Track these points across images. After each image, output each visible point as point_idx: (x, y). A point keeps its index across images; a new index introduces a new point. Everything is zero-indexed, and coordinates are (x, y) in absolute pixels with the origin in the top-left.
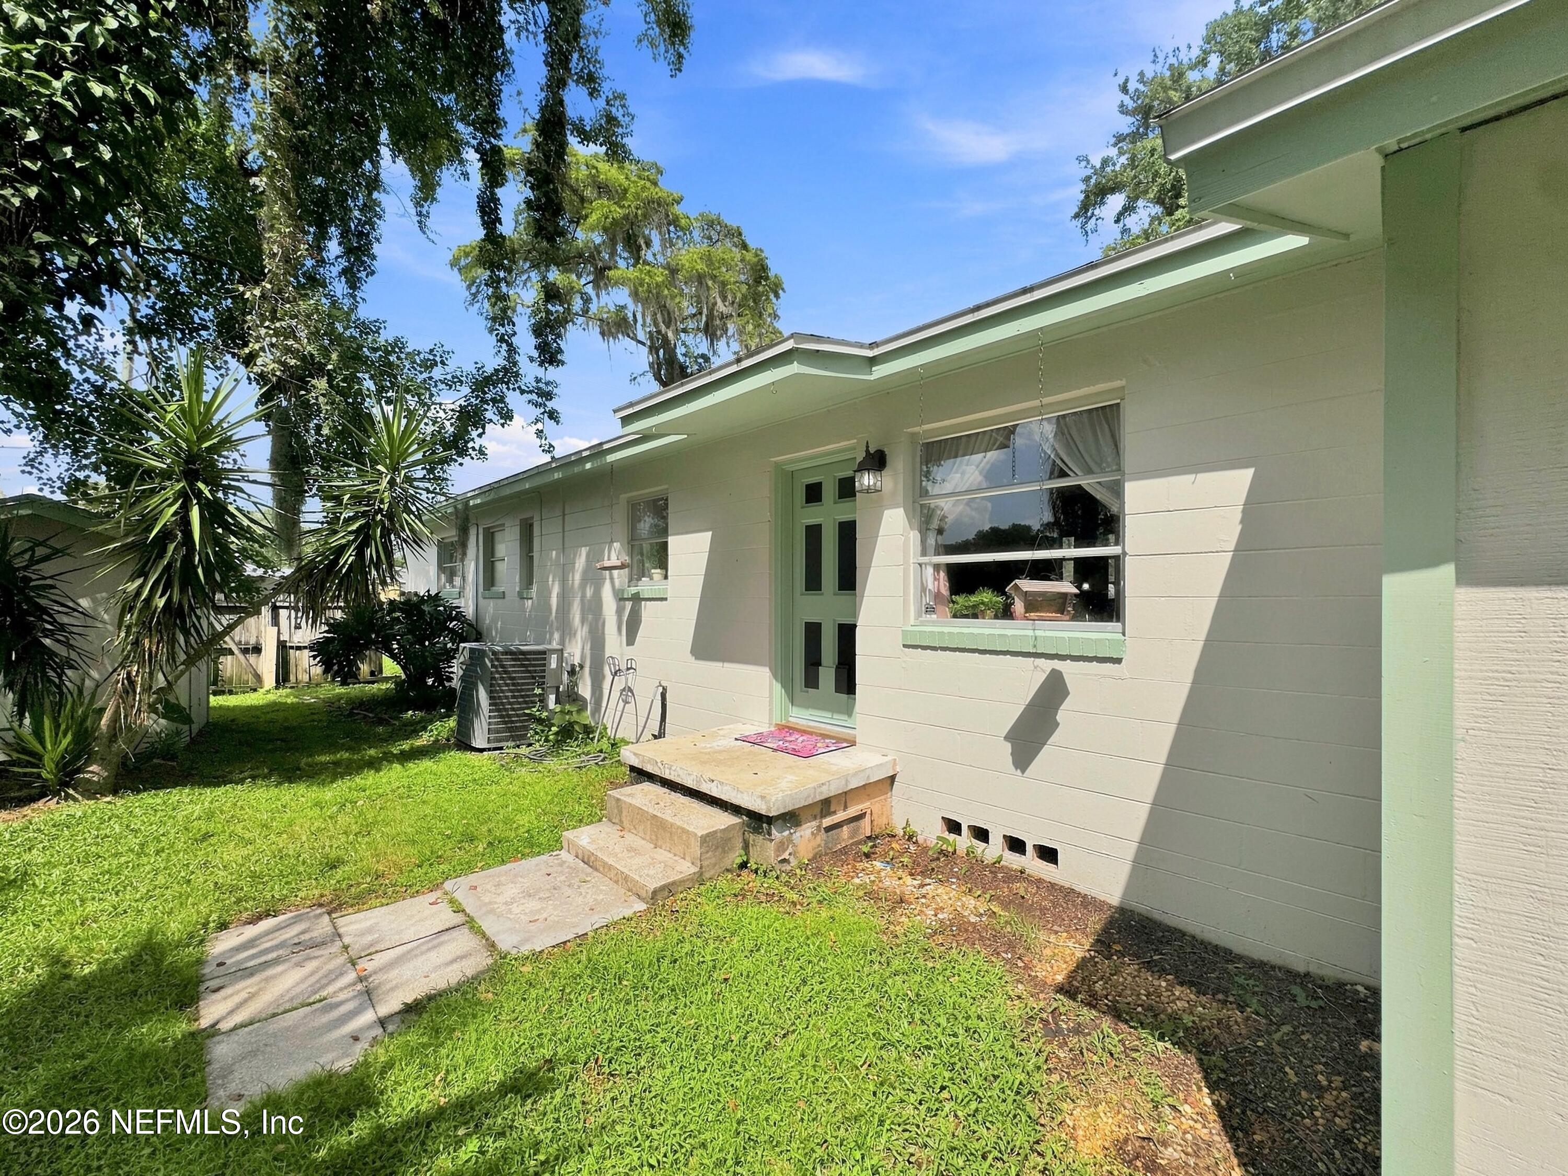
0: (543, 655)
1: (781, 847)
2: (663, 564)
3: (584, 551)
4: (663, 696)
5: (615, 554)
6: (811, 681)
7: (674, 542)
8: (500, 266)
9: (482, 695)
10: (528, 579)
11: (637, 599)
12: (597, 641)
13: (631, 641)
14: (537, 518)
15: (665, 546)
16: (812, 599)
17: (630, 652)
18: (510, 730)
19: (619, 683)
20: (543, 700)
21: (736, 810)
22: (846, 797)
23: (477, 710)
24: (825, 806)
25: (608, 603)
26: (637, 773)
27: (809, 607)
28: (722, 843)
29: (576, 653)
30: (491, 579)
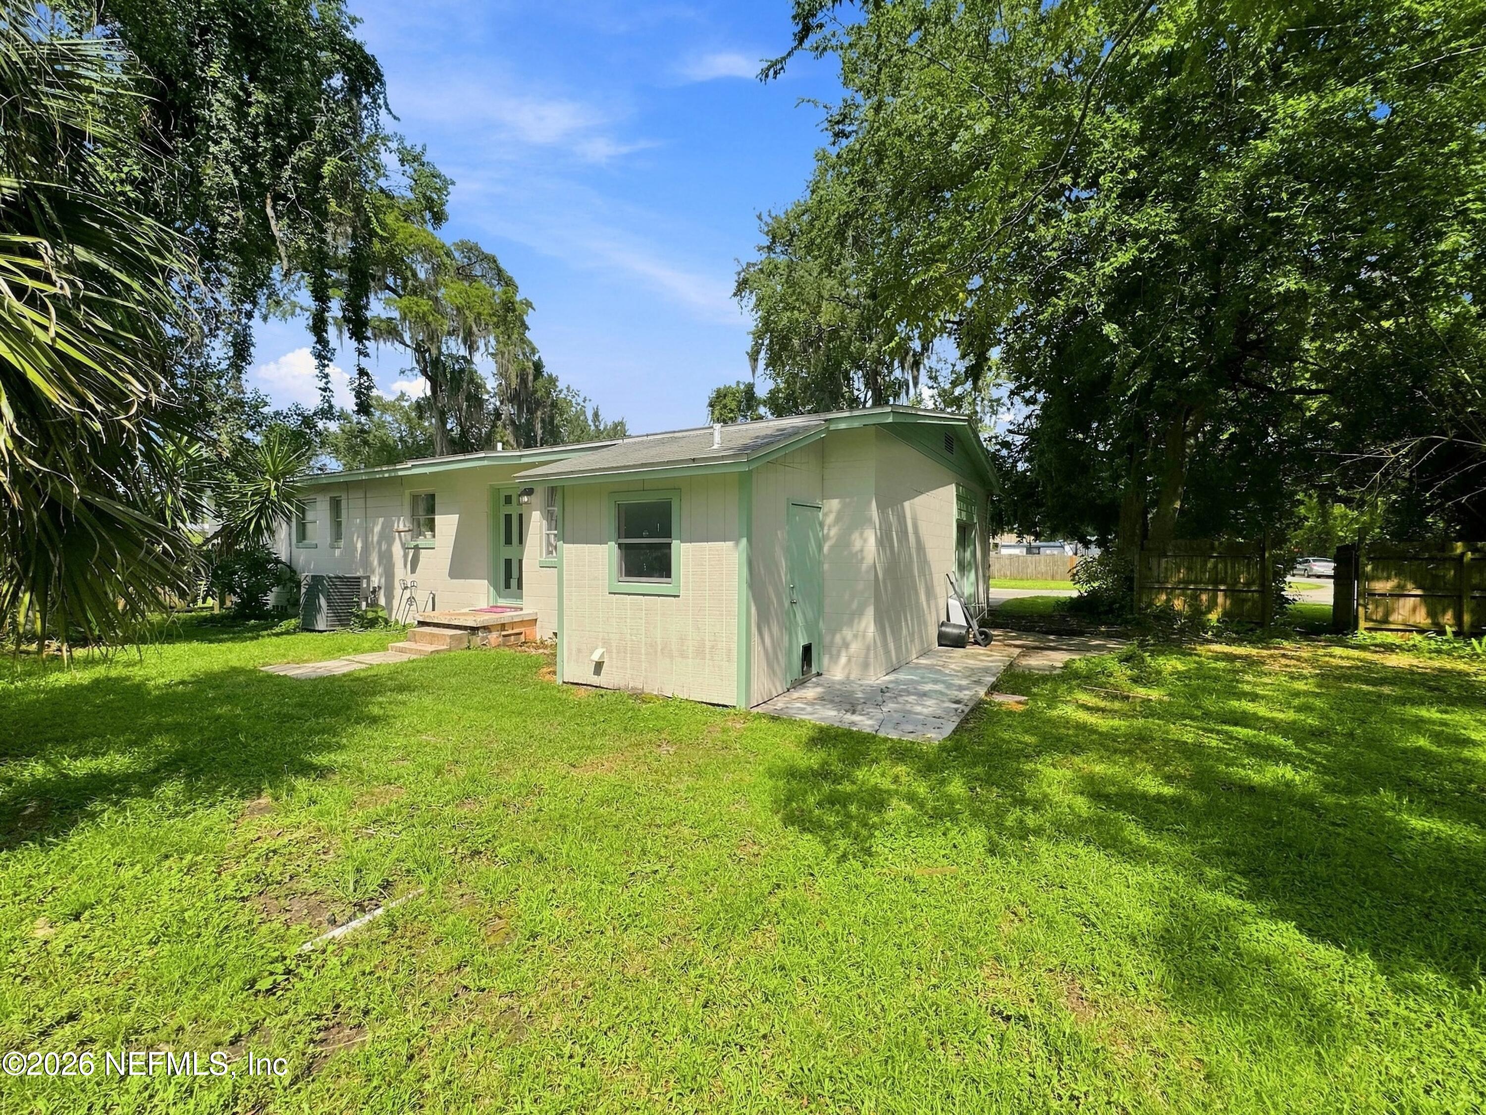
0: (358, 579)
1: (483, 639)
2: (432, 529)
3: (381, 520)
4: (433, 599)
5: (402, 524)
6: (508, 586)
7: (437, 518)
8: (325, 358)
9: (323, 602)
10: (337, 535)
11: (417, 548)
12: (389, 574)
13: (413, 571)
14: (344, 496)
15: (433, 520)
16: (508, 548)
17: (413, 577)
18: (339, 621)
19: (407, 594)
20: (359, 605)
21: (465, 628)
22: (513, 625)
23: (318, 610)
24: (503, 626)
25: (397, 550)
26: (422, 624)
27: (508, 552)
28: (459, 639)
29: (375, 581)
30: (302, 534)
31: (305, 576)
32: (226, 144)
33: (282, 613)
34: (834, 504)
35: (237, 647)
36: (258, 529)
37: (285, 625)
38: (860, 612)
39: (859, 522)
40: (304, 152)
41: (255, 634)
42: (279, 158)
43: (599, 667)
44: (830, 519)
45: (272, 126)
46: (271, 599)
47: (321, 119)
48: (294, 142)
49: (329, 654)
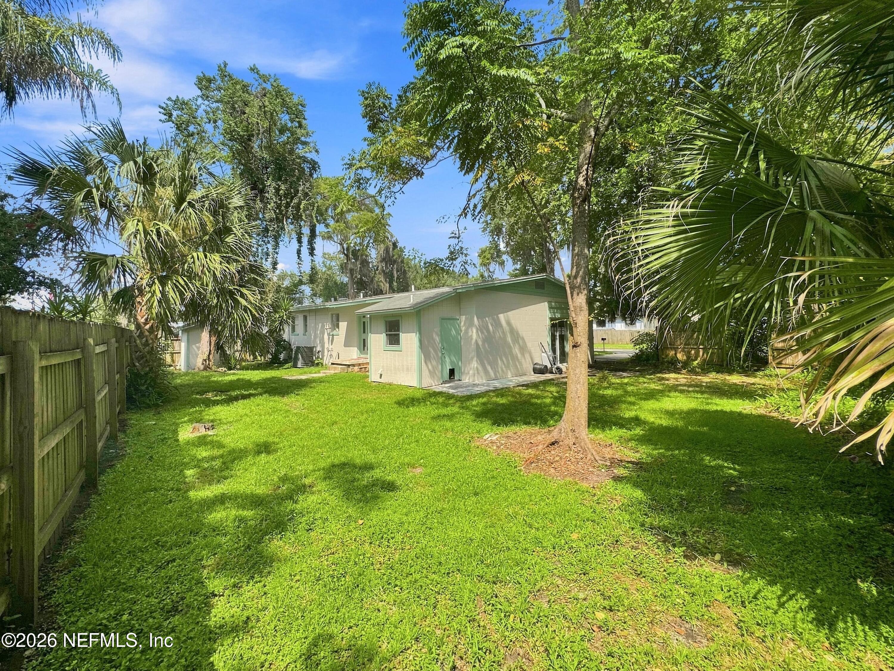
0: (312, 348)
1: (352, 369)
2: (338, 327)
3: (321, 324)
4: (338, 355)
5: (328, 326)
6: (363, 349)
9: (300, 356)
10: (306, 330)
11: (333, 335)
12: (323, 346)
13: (331, 344)
14: (308, 316)
15: (339, 324)
16: (364, 334)
17: (331, 347)
18: (305, 363)
19: (329, 353)
20: (312, 358)
21: (347, 365)
22: (363, 364)
23: (298, 359)
24: (360, 365)
25: (326, 336)
26: (333, 364)
27: (363, 336)
28: (343, 369)
29: (318, 349)
30: (293, 330)
31: (294, 347)
32: (272, 204)
33: (286, 361)
34: (463, 318)
35: (273, 372)
36: (280, 330)
37: (287, 366)
38: (472, 358)
39: (470, 324)
40: (295, 201)
41: (278, 368)
42: (288, 205)
43: (381, 375)
44: (462, 324)
45: (286, 195)
46: (282, 356)
47: (300, 189)
48: (292, 199)
49: (301, 374)
